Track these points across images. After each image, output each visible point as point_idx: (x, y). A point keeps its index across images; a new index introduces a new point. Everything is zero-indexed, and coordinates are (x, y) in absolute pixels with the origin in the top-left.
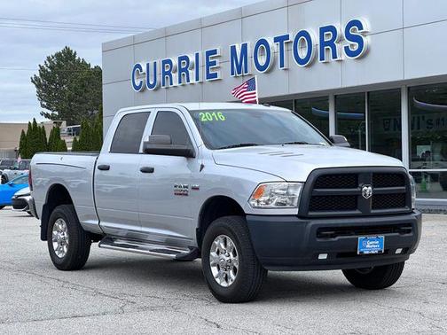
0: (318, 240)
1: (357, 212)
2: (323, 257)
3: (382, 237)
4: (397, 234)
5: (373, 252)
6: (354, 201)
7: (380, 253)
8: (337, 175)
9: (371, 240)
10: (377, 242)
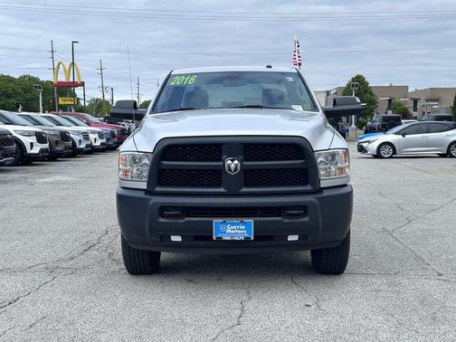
0: (161, 220)
1: (222, 190)
2: (176, 238)
3: (251, 221)
4: (279, 218)
5: (236, 238)
6: (217, 177)
7: (247, 240)
8: (184, 146)
9: (233, 224)
10: (243, 227)
